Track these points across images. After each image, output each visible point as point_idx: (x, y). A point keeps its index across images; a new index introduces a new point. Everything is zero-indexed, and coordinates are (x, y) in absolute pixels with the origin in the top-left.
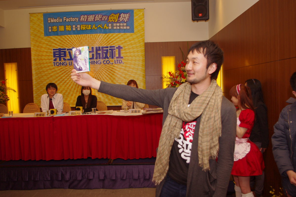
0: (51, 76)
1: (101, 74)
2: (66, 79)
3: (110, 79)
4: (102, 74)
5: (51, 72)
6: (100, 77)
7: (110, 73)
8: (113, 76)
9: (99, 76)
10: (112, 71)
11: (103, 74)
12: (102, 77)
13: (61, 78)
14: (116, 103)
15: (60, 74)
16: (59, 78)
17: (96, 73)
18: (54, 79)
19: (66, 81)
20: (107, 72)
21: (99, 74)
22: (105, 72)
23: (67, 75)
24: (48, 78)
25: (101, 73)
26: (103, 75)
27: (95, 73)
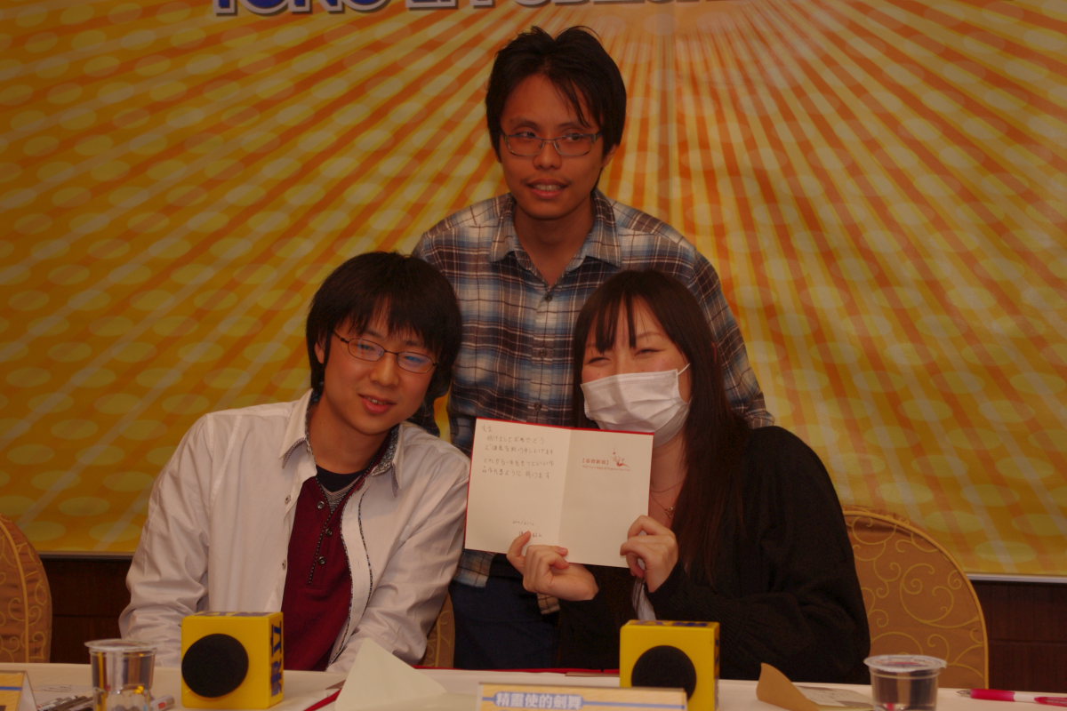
0: (178, 147)
1: (841, 128)
2: (364, 192)
3: (968, 196)
4: (858, 129)
5: (181, 88)
6: (820, 172)
7: (972, 106)
8: (1013, 155)
9: (806, 147)
10: (996, 80)
11: (875, 128)
12: (854, 170)
13: (307, 169)
14: (1033, 541)
15: (292, 114)
16: (275, 169)
17: (771, 107)
18: (211, 184)
19: (370, 209)
20: (935, 100)
21: (810, 130)
22: (892, 103)
23: (376, 137)
24: (139, 169)
25: (845, 112)
26: (872, 145)
27: (759, 106)
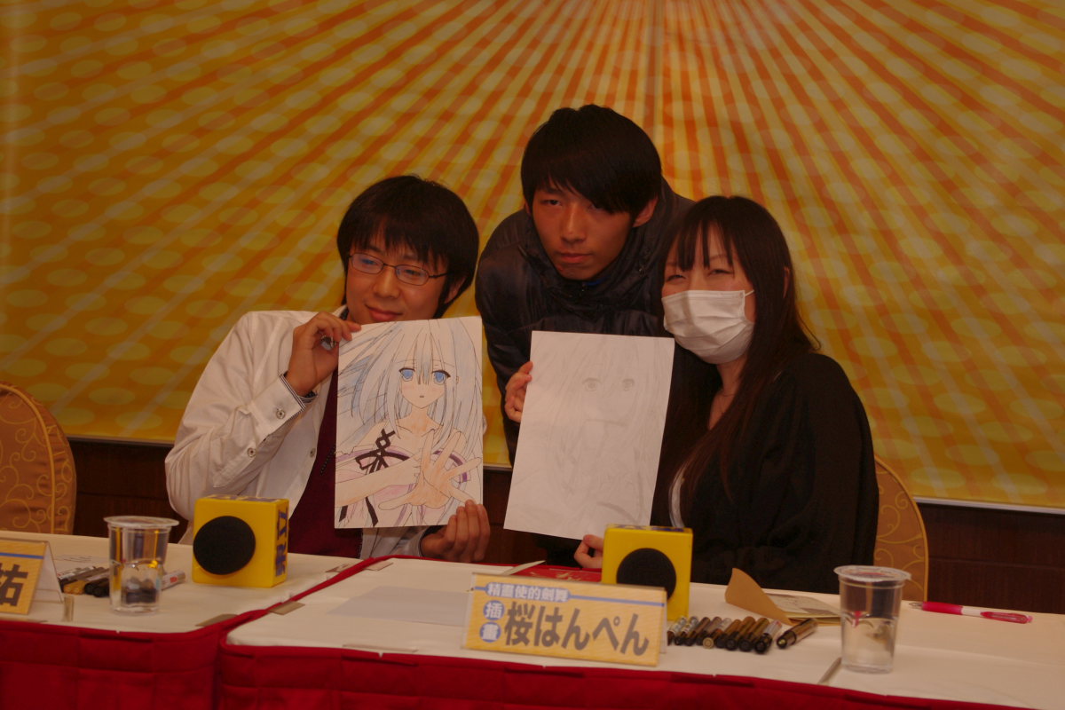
0: (210, 77)
1: (811, 88)
2: (377, 125)
3: (923, 155)
4: (827, 90)
5: (215, 22)
6: (790, 127)
7: (931, 74)
8: (965, 120)
9: (779, 104)
10: (954, 51)
11: (841, 88)
12: (821, 126)
13: (327, 101)
14: (963, 469)
15: (315, 51)
16: (296, 101)
17: (749, 65)
18: (239, 111)
19: (382, 141)
20: (897, 66)
21: (783, 88)
22: (859, 68)
23: (390, 75)
24: (175, 94)
25: (816, 74)
26: (839, 104)
27: (737, 63)
